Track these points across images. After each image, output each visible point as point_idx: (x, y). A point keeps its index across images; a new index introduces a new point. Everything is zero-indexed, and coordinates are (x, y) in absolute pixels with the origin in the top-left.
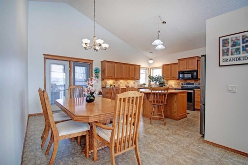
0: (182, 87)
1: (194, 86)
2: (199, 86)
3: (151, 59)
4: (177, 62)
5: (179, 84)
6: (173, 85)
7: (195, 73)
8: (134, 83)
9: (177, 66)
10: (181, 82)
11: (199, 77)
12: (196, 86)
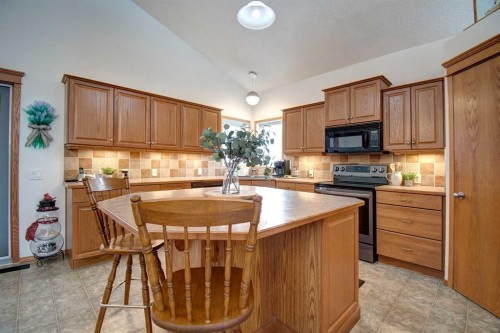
0: (336, 178)
1: (371, 174)
2: (385, 175)
3: (252, 93)
4: (321, 98)
5: (326, 167)
6: (311, 172)
7: (374, 133)
8: (205, 165)
9: (322, 112)
10: (332, 163)
11: (387, 147)
12: (377, 174)
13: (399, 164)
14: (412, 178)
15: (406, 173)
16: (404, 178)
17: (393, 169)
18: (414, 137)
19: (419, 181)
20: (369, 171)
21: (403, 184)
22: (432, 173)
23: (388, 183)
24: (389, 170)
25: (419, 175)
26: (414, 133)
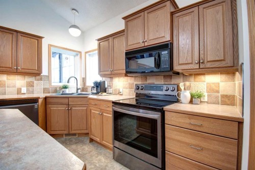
1: (164, 92)
2: (175, 93)
3: (74, 27)
5: (131, 86)
6: (121, 90)
7: (165, 53)
10: (135, 82)
11: (177, 68)
12: (169, 93)
13: (187, 83)
14: (199, 96)
15: (194, 92)
16: (192, 97)
17: (182, 88)
18: (202, 56)
19: (206, 99)
20: (162, 90)
21: (191, 102)
22: (218, 92)
23: (178, 101)
24: (179, 89)
25: (206, 94)
26: (202, 52)
